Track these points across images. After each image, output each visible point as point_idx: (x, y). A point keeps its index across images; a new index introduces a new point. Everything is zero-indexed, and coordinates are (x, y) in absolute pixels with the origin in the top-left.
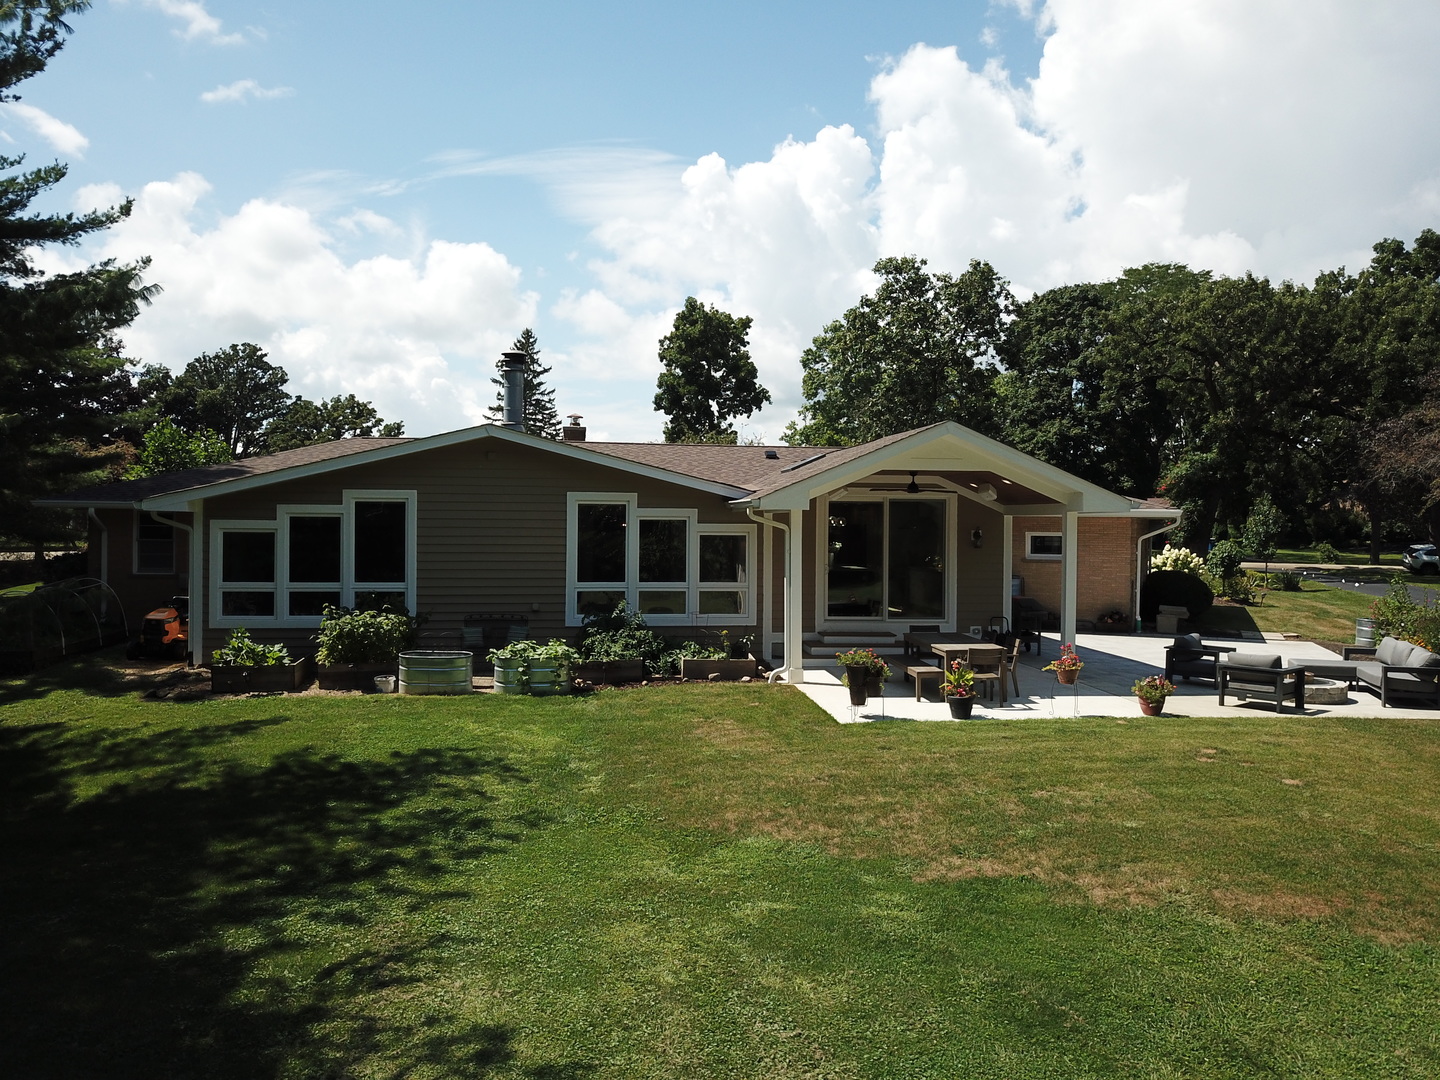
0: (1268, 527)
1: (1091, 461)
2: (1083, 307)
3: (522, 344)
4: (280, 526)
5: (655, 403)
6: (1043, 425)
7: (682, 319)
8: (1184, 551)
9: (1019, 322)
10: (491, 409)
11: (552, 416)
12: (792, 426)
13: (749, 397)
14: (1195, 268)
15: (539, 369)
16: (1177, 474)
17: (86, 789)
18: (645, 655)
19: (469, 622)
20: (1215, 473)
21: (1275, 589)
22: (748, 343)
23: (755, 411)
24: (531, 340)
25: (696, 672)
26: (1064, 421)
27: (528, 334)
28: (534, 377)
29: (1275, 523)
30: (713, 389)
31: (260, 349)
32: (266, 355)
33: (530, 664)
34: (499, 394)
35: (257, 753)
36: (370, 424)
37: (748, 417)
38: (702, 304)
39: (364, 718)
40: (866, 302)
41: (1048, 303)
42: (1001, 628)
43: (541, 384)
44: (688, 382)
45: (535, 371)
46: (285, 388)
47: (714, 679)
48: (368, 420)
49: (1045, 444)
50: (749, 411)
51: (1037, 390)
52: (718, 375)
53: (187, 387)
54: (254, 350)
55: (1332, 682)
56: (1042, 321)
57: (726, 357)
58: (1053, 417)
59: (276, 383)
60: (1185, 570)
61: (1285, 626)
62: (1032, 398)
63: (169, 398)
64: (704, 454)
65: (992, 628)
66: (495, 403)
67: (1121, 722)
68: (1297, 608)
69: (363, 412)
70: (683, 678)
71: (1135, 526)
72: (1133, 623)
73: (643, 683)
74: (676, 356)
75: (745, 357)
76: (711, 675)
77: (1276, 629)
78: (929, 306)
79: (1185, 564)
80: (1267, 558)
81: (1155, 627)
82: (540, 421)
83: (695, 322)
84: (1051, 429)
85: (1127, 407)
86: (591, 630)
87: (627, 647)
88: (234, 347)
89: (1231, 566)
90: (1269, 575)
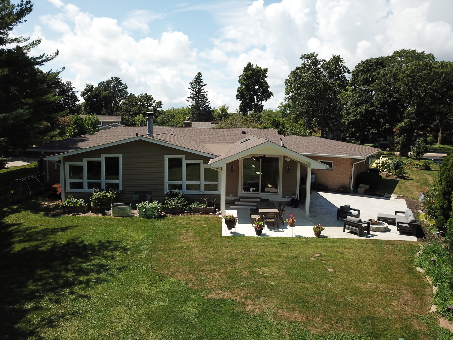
0: (420, 149)
2: (377, 66)
3: (198, 77)
4: (84, 164)
5: (236, 97)
6: (360, 106)
7: (246, 69)
8: (386, 159)
9: (355, 71)
10: (188, 97)
11: (206, 100)
12: (282, 103)
13: (267, 95)
15: (203, 85)
16: (399, 126)
17: (17, 248)
18: (183, 205)
19: (136, 193)
20: (412, 126)
21: (422, 169)
22: (267, 77)
23: (268, 99)
24: (201, 75)
25: (197, 211)
26: (368, 105)
27: (199, 74)
28: (201, 87)
29: (422, 148)
30: (255, 92)
31: (120, 79)
32: (121, 80)
33: (146, 209)
35: (62, 238)
36: (152, 102)
37: (266, 102)
38: (253, 64)
39: (96, 226)
40: (298, 68)
41: (365, 64)
42: (296, 197)
43: (203, 89)
44: (247, 90)
45: (202, 85)
46: (127, 90)
47: (202, 214)
48: (151, 101)
49: (360, 112)
50: (266, 100)
51: (359, 94)
52: (257, 87)
53: (98, 91)
54: (118, 79)
55: (384, 224)
56: (363, 70)
57: (260, 82)
58: (364, 104)
59: (124, 89)
60: (386, 165)
61: (403, 191)
62: (357, 97)
63: (93, 94)
64: (223, 132)
65: (293, 196)
66: (189, 96)
67: (304, 240)
68: (419, 180)
69: (149, 98)
70: (192, 213)
71: (352, 160)
72: (350, 190)
73: (181, 214)
74: (244, 82)
75: (266, 82)
76: (201, 212)
77: (398, 193)
78: (318, 70)
79: (386, 163)
80: (419, 159)
81: (357, 192)
82: (203, 101)
83: (250, 70)
84: (363, 107)
85: (390, 100)
86: (166, 198)
87: (177, 203)
88: (112, 78)
89: (398, 166)
90: (421, 164)
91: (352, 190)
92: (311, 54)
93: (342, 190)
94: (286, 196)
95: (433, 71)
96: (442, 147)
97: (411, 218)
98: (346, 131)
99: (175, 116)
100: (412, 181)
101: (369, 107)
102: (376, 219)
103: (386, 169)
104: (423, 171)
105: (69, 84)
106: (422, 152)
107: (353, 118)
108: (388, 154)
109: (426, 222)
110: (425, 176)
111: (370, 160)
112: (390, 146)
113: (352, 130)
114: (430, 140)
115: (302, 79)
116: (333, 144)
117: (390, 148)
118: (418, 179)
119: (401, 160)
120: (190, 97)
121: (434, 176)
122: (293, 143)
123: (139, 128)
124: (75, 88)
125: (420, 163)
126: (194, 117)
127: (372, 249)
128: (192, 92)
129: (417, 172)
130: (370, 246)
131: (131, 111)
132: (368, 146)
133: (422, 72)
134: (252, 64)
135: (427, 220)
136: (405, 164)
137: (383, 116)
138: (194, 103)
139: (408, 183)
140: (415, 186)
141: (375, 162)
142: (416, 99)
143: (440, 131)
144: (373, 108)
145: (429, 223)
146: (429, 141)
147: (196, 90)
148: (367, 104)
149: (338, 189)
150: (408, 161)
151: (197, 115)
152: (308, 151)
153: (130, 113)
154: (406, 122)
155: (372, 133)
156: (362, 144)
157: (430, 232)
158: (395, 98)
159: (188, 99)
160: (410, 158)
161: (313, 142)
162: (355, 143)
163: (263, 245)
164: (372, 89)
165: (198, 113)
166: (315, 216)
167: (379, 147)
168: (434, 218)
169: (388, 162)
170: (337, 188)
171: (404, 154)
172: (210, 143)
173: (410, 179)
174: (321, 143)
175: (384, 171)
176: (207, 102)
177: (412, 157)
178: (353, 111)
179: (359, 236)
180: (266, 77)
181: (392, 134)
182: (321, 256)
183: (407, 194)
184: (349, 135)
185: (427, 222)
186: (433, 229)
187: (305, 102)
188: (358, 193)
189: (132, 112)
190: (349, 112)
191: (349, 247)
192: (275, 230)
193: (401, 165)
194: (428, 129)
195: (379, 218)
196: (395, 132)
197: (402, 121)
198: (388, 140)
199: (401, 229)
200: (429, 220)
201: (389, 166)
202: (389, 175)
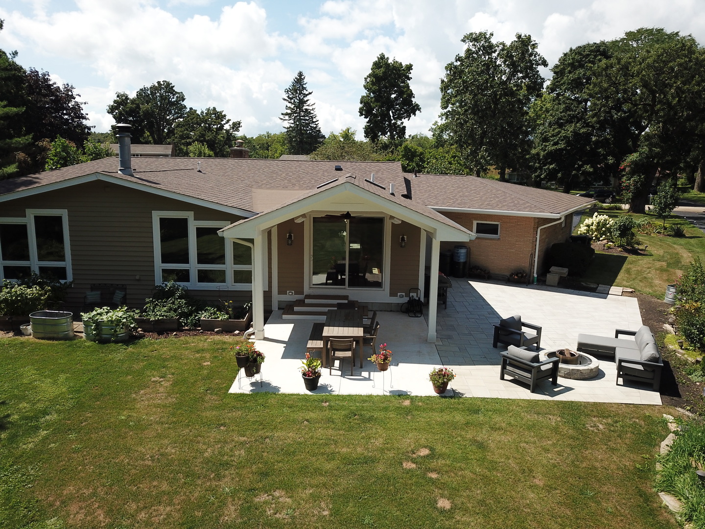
0: (666, 199)
1: (591, 148)
2: (596, 56)
3: (298, 79)
5: (360, 112)
6: (566, 126)
7: (377, 65)
8: (606, 217)
9: (559, 66)
10: (282, 114)
11: (313, 118)
13: (412, 109)
14: (668, 31)
15: (307, 93)
16: (631, 159)
18: (181, 315)
19: (93, 288)
20: (653, 160)
21: (668, 235)
22: (411, 78)
23: (412, 116)
24: (303, 77)
25: (208, 327)
26: (578, 125)
27: (300, 74)
28: (304, 97)
29: (671, 198)
30: (390, 104)
31: (171, 84)
32: (174, 86)
33: (98, 325)
34: (287, 106)
37: (408, 120)
38: (388, 57)
40: (459, 59)
41: (576, 54)
42: (417, 294)
43: (307, 101)
44: (377, 101)
45: (304, 94)
46: (185, 103)
47: (218, 333)
48: (223, 121)
49: (565, 137)
50: (409, 117)
51: (564, 106)
52: (393, 96)
53: (136, 104)
54: (168, 84)
55: (591, 361)
56: (572, 65)
57: (398, 86)
58: (572, 122)
59: (179, 101)
60: (603, 229)
61: (634, 280)
62: (561, 111)
63: (128, 109)
64: (300, 167)
65: (411, 294)
66: (285, 111)
67: (407, 403)
68: (663, 257)
69: (220, 116)
70: (200, 330)
71: (537, 221)
72: (532, 278)
73: (175, 333)
74: (371, 86)
75: (408, 86)
76: (216, 330)
77: (625, 283)
78: (492, 62)
79: (604, 225)
80: (665, 218)
81: (545, 281)
82: (307, 120)
83: (381, 67)
84: (570, 129)
85: (615, 116)
86: (147, 300)
87: (170, 309)
88: (159, 83)
89: (625, 230)
90: (667, 225)
91: (536, 279)
92: (480, 34)
93: (516, 277)
94: (399, 294)
95: (694, 59)
96: (701, 196)
97: (649, 351)
98: (540, 168)
99: (269, 146)
100: (651, 258)
101: (580, 129)
102: (574, 349)
103: (604, 236)
104: (671, 240)
105: (69, 89)
106: (670, 204)
107: (553, 148)
108: (610, 209)
109: (681, 354)
110: (674, 247)
111: (576, 219)
112: (614, 194)
113: (551, 166)
114: (682, 184)
115: (464, 77)
116: (502, 189)
117: (614, 197)
118: (661, 254)
119: (632, 219)
120: (287, 114)
121: (691, 247)
122: (430, 188)
123: (145, 161)
124: (80, 96)
125: (665, 225)
126: (293, 147)
127: (556, 430)
128: (289, 105)
129: (661, 240)
130: (554, 420)
131: (188, 137)
132: (578, 194)
133: (675, 61)
134: (386, 57)
135: (682, 349)
136: (639, 226)
137: (604, 143)
138: (292, 123)
139: (643, 261)
140: (656, 269)
141: (584, 223)
142: (663, 109)
143: (699, 169)
144: (588, 130)
145: (686, 356)
146: (680, 186)
147: (294, 102)
148: (577, 123)
149: (509, 276)
150: (644, 221)
151: (296, 144)
152: (454, 202)
153: (188, 140)
154: (644, 152)
155: (585, 173)
156: (567, 191)
157: (689, 380)
158: (625, 113)
159: (282, 117)
160: (648, 214)
161: (466, 186)
162: (556, 190)
163: (307, 420)
164: (586, 97)
165: (298, 140)
166: (449, 337)
167: (595, 196)
168: (698, 345)
169: (608, 224)
170: (508, 274)
171: (637, 208)
172: (269, 188)
173: (648, 255)
174: (480, 187)
175: (601, 239)
176: (313, 122)
177: (652, 213)
178: (553, 136)
179: (533, 392)
180: (409, 79)
181: (618, 174)
182: (432, 456)
183: (640, 286)
184: (546, 177)
185: (683, 355)
186: (695, 370)
187: (468, 118)
188: (547, 284)
189: (191, 138)
190: (545, 137)
191: (504, 425)
192: (352, 375)
193: (631, 228)
194: (682, 165)
195: (582, 347)
196: (624, 169)
197: (636, 151)
198: (611, 184)
199: (626, 374)
200: (687, 349)
201: (609, 230)
202: (609, 248)
